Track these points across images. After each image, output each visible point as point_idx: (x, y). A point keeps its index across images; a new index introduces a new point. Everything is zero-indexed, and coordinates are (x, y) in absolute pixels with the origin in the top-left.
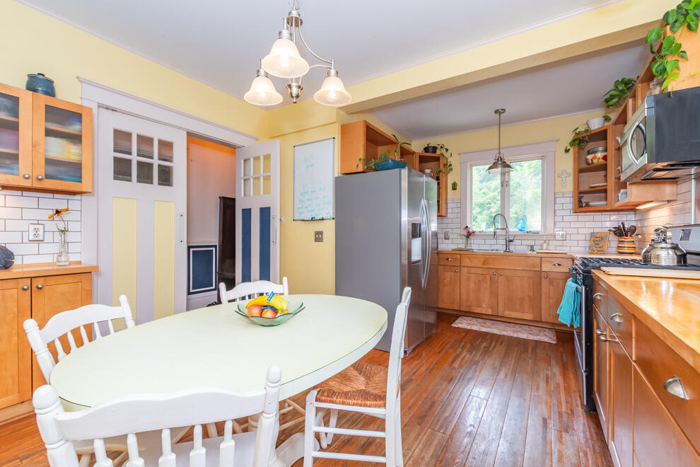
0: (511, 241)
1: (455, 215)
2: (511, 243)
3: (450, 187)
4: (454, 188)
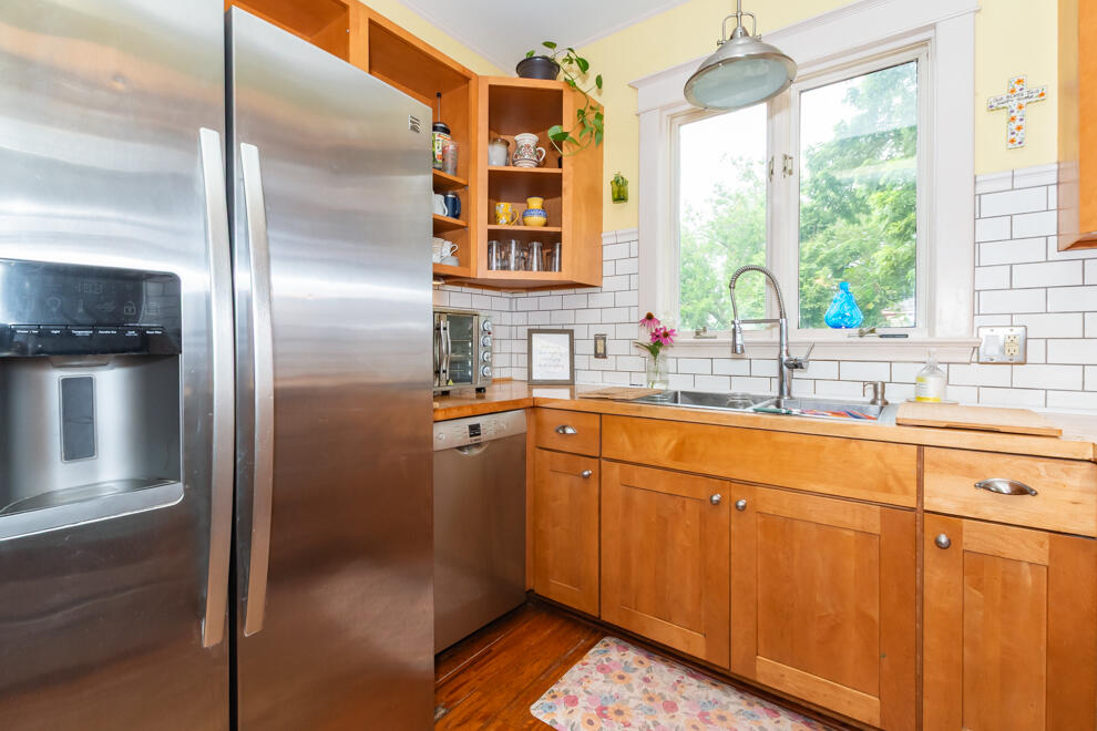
0: (797, 365)
1: (622, 283)
2: (797, 373)
3: (607, 192)
4: (620, 197)
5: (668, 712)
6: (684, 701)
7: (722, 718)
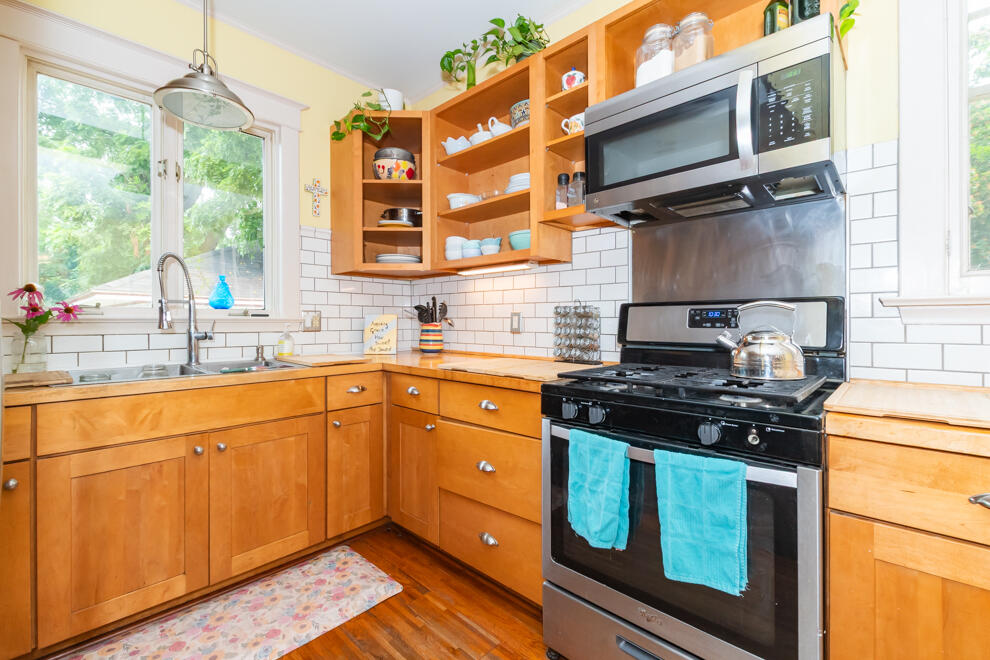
2: (206, 343)
5: (181, 649)
6: (183, 636)
7: (219, 619)
